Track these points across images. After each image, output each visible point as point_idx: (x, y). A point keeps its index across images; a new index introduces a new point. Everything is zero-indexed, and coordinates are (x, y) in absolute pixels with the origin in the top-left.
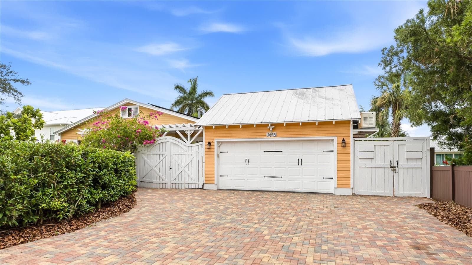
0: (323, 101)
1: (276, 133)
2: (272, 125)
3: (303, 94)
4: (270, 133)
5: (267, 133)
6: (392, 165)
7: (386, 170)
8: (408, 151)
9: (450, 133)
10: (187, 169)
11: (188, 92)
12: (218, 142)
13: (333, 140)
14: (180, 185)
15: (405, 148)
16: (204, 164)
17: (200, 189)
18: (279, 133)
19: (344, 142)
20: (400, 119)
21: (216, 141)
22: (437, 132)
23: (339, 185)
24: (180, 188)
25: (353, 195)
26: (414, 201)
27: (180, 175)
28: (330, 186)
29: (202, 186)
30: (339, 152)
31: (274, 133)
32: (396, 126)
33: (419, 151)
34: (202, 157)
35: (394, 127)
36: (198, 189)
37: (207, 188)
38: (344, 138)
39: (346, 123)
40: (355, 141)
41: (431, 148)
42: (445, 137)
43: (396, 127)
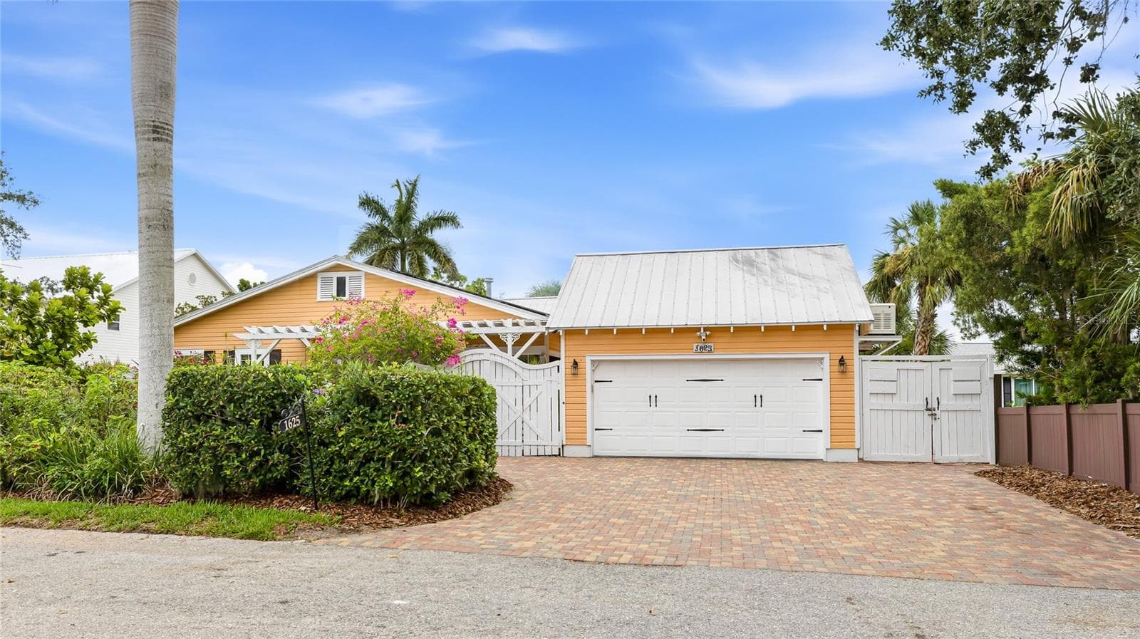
0: (796, 280)
1: (712, 345)
2: (705, 329)
3: (750, 263)
4: (700, 345)
5: (695, 345)
6: (929, 407)
7: (920, 415)
8: (956, 381)
9: (1023, 352)
10: (526, 417)
11: (392, 214)
12: (592, 361)
13: (823, 358)
14: (512, 450)
15: (952, 375)
16: (563, 407)
17: (555, 456)
18: (718, 346)
19: (843, 364)
20: (935, 305)
21: (588, 359)
22: (1004, 350)
23: (834, 445)
24: (512, 454)
25: (861, 460)
26: (968, 469)
27: (512, 429)
28: (818, 447)
29: (559, 449)
30: (835, 381)
31: (708, 345)
32: (925, 319)
33: (975, 381)
34: (559, 391)
35: (923, 320)
36: (550, 456)
37: (570, 453)
38: (842, 357)
39: (846, 329)
40: (864, 362)
41: (995, 375)
42: (1015, 358)
43: (927, 322)
